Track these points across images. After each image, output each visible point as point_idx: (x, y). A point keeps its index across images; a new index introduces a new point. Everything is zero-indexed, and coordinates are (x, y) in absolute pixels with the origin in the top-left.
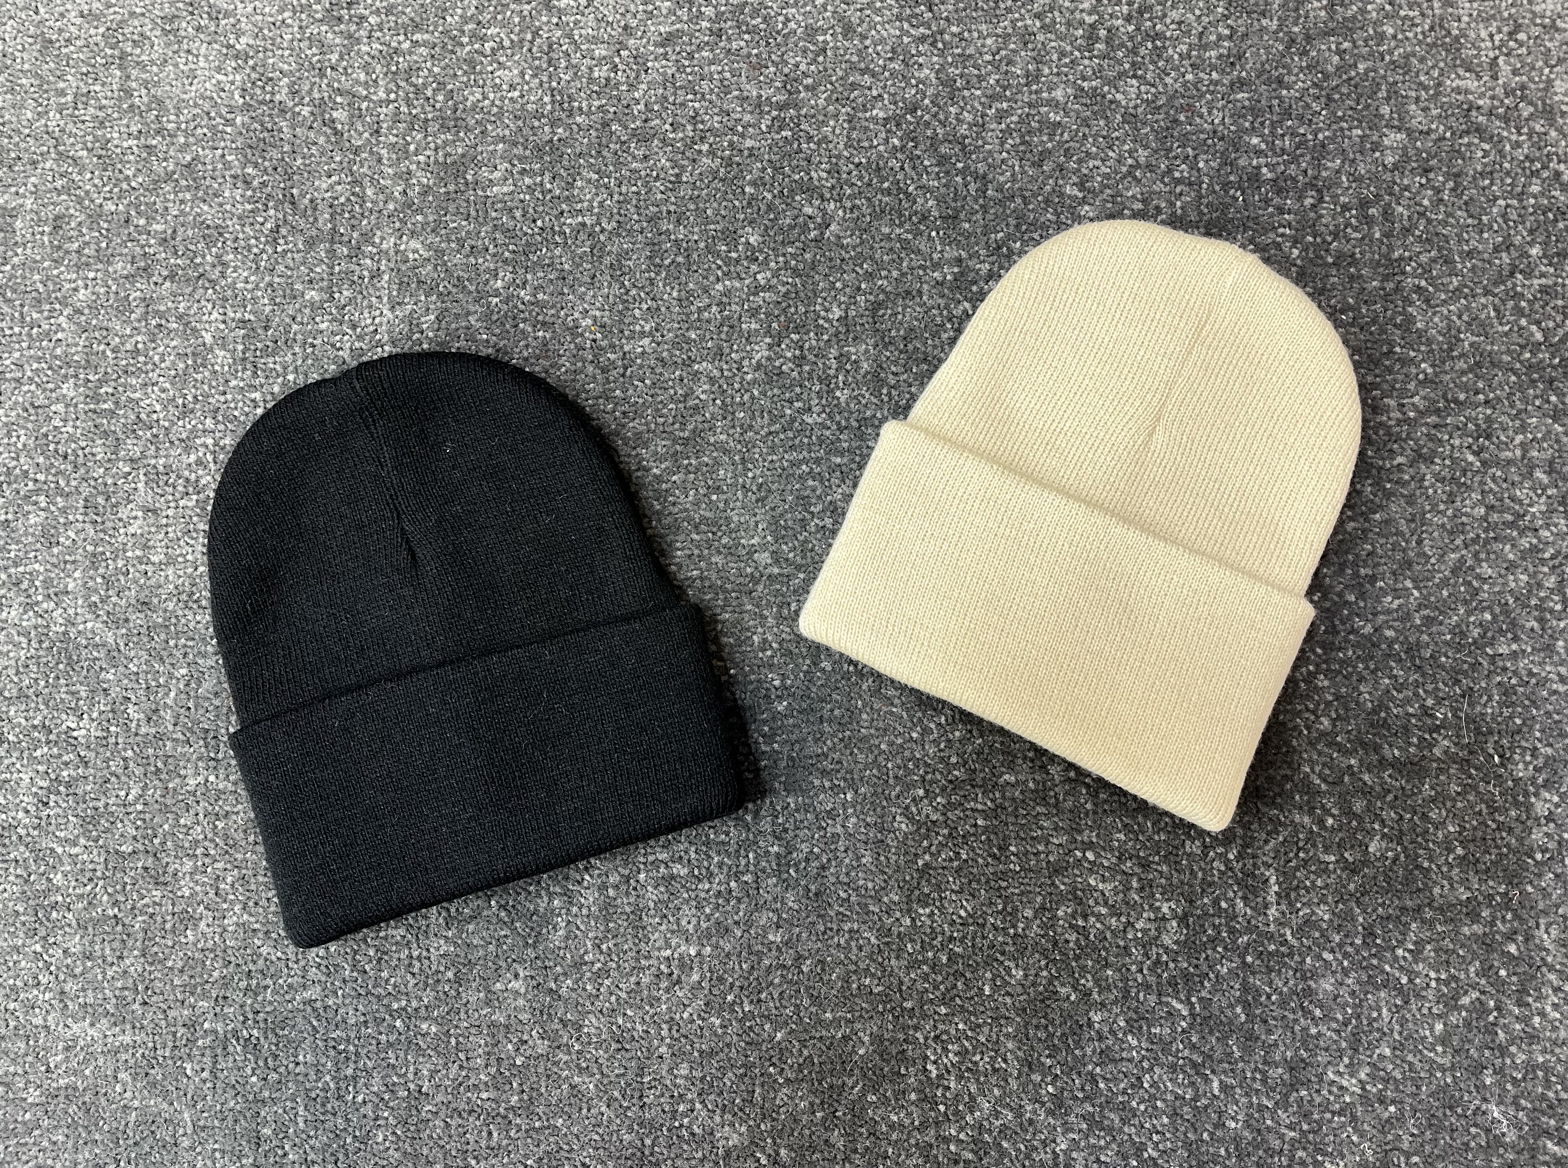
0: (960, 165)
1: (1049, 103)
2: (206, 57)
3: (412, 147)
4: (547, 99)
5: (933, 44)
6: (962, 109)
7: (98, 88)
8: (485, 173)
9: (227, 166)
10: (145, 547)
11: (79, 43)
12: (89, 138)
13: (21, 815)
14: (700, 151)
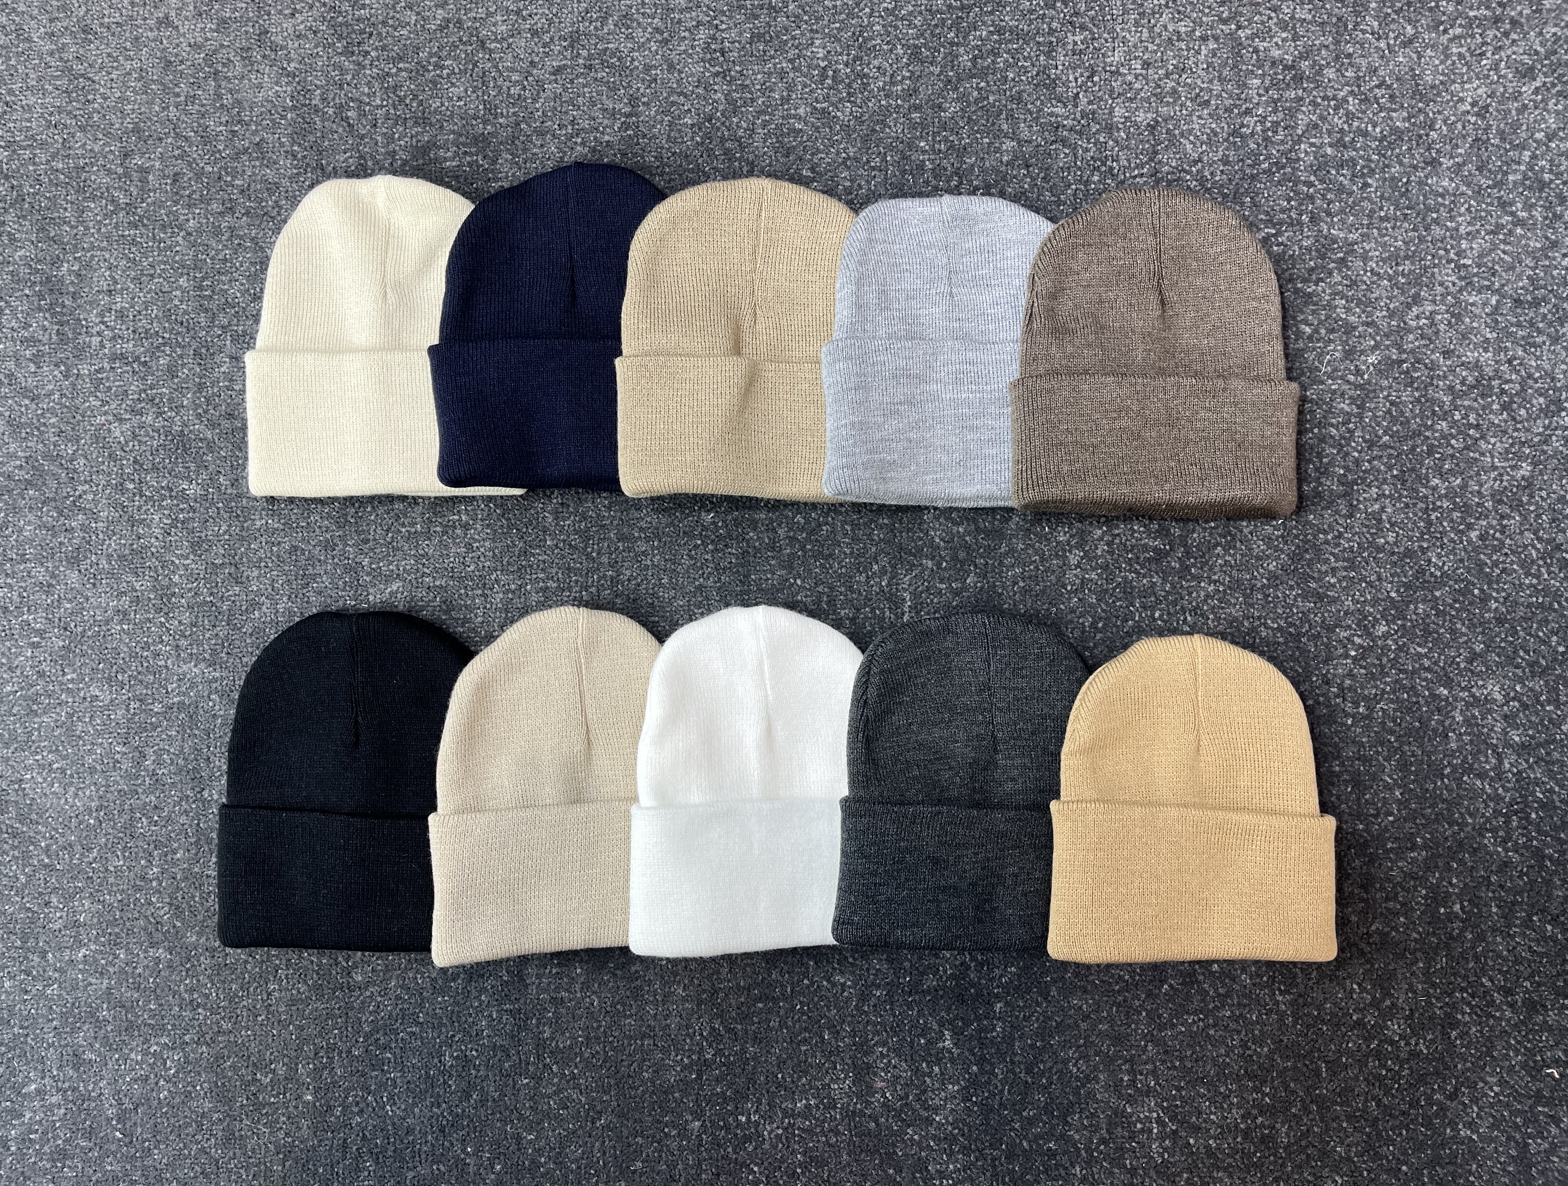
0: (738, 155)
1: (795, 116)
2: (269, 75)
3: (396, 136)
4: (481, 107)
5: (724, 77)
6: (741, 119)
7: (200, 93)
8: (441, 153)
9: (282, 145)
10: (231, 380)
11: (188, 63)
12: (195, 124)
13: (153, 540)
14: (576, 143)
